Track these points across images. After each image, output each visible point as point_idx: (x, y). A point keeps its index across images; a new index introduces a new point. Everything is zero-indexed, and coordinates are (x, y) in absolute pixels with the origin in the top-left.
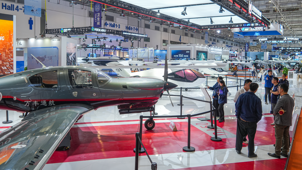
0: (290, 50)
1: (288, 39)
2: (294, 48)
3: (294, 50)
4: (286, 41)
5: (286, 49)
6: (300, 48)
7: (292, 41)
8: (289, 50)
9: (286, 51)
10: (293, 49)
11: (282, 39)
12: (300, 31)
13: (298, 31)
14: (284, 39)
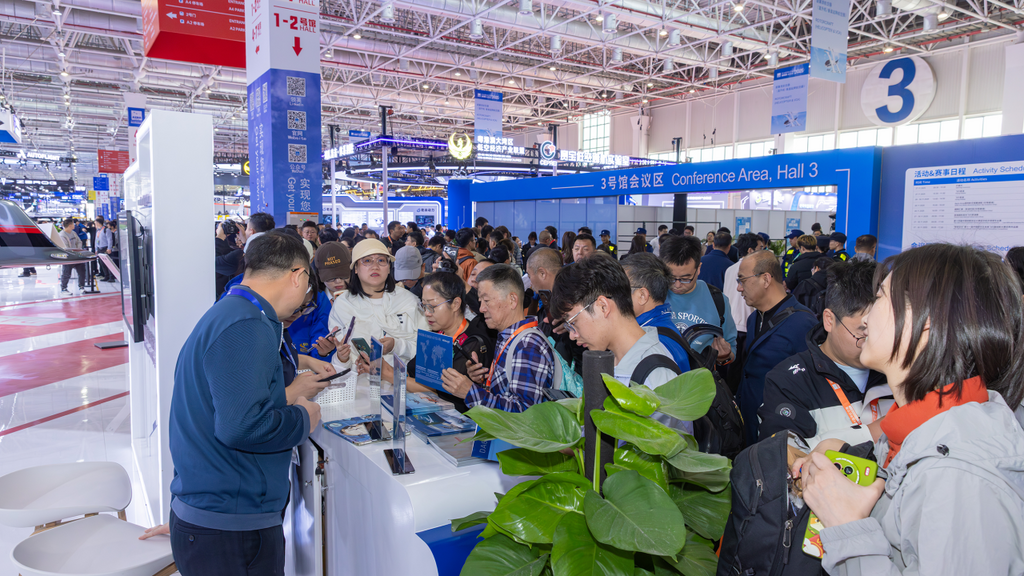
0: (29, 185)
1: (29, 155)
2: (39, 182)
3: (38, 186)
4: (25, 160)
5: (15, 184)
6: (55, 183)
7: (42, 162)
8: (23, 186)
9: (14, 189)
10: (36, 184)
11: (13, 155)
12: (49, 138)
13: (42, 137)
14: (19, 156)
